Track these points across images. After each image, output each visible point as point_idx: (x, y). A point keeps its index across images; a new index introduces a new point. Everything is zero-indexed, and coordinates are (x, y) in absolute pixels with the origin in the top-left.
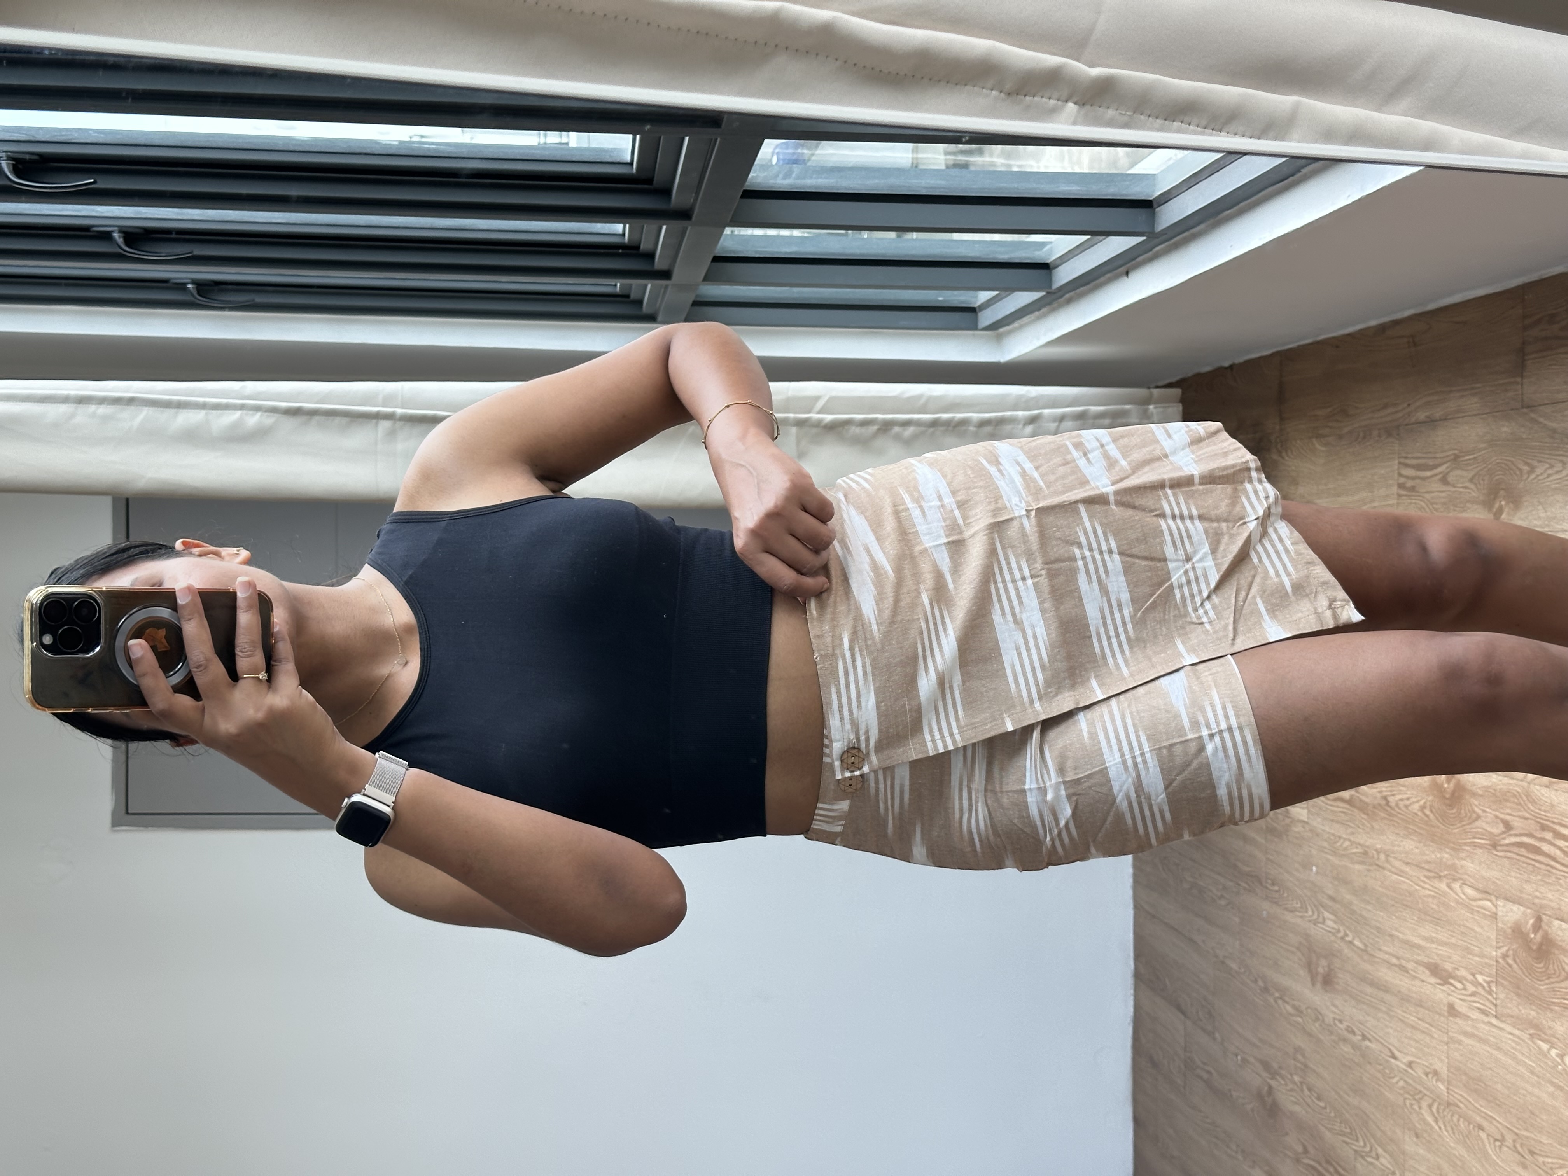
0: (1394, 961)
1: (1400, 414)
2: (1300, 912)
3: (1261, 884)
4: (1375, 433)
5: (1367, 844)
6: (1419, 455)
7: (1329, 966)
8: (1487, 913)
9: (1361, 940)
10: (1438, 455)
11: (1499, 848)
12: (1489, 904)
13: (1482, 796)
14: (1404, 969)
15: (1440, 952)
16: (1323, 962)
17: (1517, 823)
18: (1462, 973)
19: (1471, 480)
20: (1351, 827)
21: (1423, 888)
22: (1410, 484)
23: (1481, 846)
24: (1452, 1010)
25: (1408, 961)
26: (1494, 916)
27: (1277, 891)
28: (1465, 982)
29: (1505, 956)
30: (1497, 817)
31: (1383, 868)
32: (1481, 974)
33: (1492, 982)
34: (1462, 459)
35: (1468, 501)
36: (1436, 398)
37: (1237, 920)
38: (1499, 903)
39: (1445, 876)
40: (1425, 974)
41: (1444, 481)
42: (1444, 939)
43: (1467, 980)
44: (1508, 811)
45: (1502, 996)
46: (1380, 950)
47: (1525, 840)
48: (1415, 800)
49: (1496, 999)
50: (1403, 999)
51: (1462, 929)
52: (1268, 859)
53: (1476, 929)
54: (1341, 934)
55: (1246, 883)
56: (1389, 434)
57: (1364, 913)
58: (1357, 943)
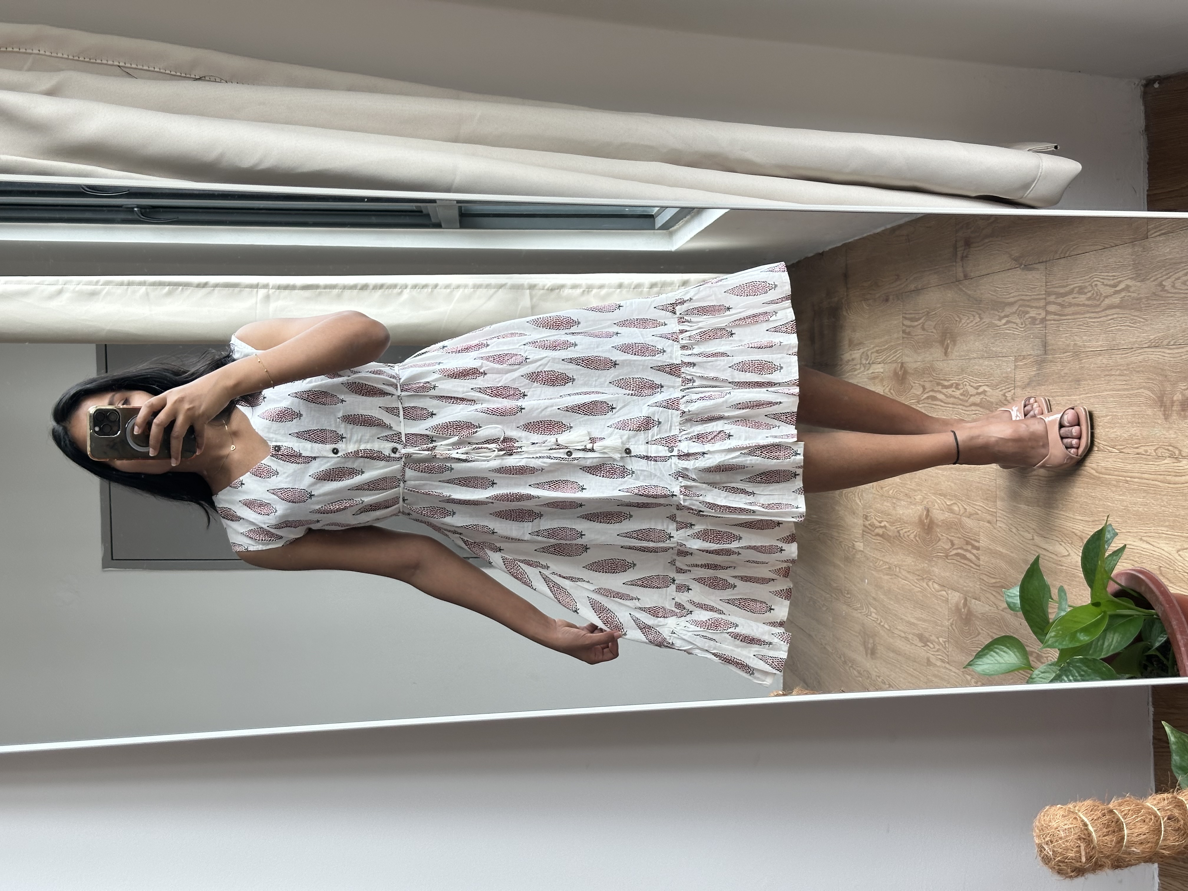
0: (903, 635)
1: (902, 286)
2: (860, 610)
3: (842, 593)
4: (891, 297)
5: (891, 562)
6: (912, 312)
7: (873, 643)
8: (944, 598)
9: (887, 624)
10: (921, 312)
11: (949, 558)
12: (944, 593)
13: (941, 526)
14: (906, 638)
15: (923, 626)
16: (871, 641)
17: (956, 541)
18: (933, 638)
19: (934, 328)
20: (884, 552)
21: (916, 587)
22: (908, 330)
23: (941, 557)
24: (929, 663)
25: (909, 633)
26: (947, 601)
27: (849, 598)
28: (934, 643)
29: (952, 624)
30: (948, 538)
31: (898, 576)
32: (942, 637)
33: (946, 641)
34: (931, 314)
35: (934, 342)
36: (919, 275)
37: (831, 619)
38: (949, 592)
39: (925, 578)
40: (917, 641)
41: (923, 329)
42: (926, 618)
43: (935, 642)
44: (953, 534)
45: (950, 649)
46: (897, 629)
47: (960, 551)
48: (912, 531)
49: (948, 652)
50: (907, 658)
51: (933, 610)
52: (845, 577)
53: (940, 609)
54: (878, 622)
55: (836, 595)
56: (898, 299)
57: (890, 607)
58: (886, 626)
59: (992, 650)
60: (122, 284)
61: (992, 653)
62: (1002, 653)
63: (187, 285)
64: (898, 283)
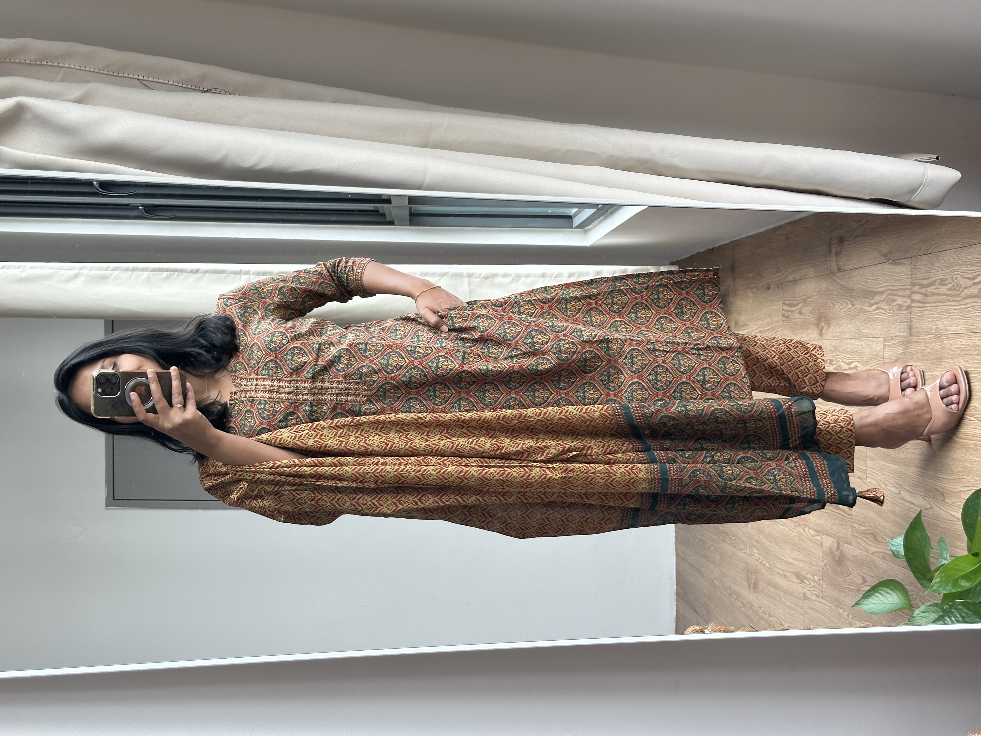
0: (782, 573)
1: (782, 277)
2: (744, 550)
3: (728, 536)
4: (772, 286)
6: (790, 299)
7: (756, 579)
8: (818, 542)
9: (768, 563)
10: (798, 299)
12: (819, 537)
14: (785, 576)
15: (800, 566)
16: (754, 577)
18: (809, 576)
19: (810, 312)
21: (793, 532)
22: (787, 314)
24: (805, 597)
25: (787, 572)
26: (821, 544)
27: (735, 540)
28: (810, 581)
29: (826, 565)
32: (817, 575)
33: (820, 579)
34: (807, 301)
35: (810, 324)
36: (796, 268)
37: (718, 557)
38: (823, 537)
39: (801, 525)
40: (794, 578)
41: (800, 313)
42: (802, 558)
43: (810, 579)
45: (824, 586)
46: (776, 567)
49: (822, 588)
50: (785, 593)
51: (809, 552)
53: (815, 552)
54: (760, 561)
55: (723, 537)
56: (778, 288)
57: (770, 548)
58: (767, 565)
59: (877, 592)
60: (127, 270)
61: (877, 594)
62: (886, 594)
63: (181, 271)
64: (778, 274)
